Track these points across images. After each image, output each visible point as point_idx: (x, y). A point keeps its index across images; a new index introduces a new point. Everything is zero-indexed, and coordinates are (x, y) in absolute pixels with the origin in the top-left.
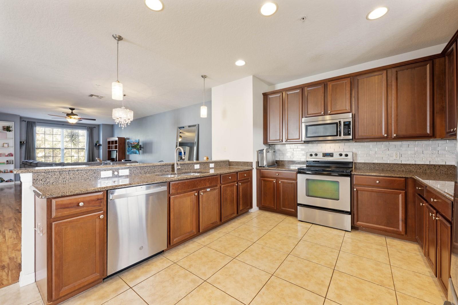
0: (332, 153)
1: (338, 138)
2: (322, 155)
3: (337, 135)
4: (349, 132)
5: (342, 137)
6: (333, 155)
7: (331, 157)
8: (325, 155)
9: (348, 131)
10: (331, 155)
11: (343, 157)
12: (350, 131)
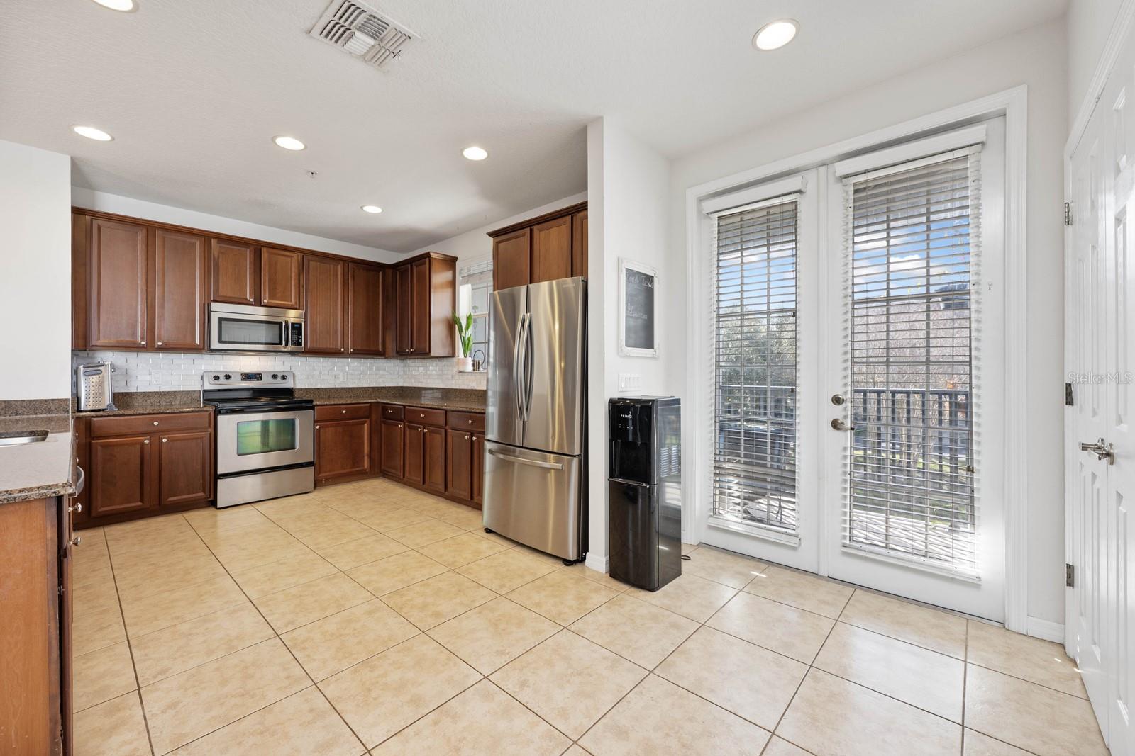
0: (259, 374)
1: (281, 348)
2: (240, 377)
3: (281, 343)
4: (300, 341)
5: (290, 347)
6: (261, 377)
7: (258, 380)
8: (247, 377)
9: (299, 339)
10: (257, 377)
11: (279, 379)
12: (301, 339)
